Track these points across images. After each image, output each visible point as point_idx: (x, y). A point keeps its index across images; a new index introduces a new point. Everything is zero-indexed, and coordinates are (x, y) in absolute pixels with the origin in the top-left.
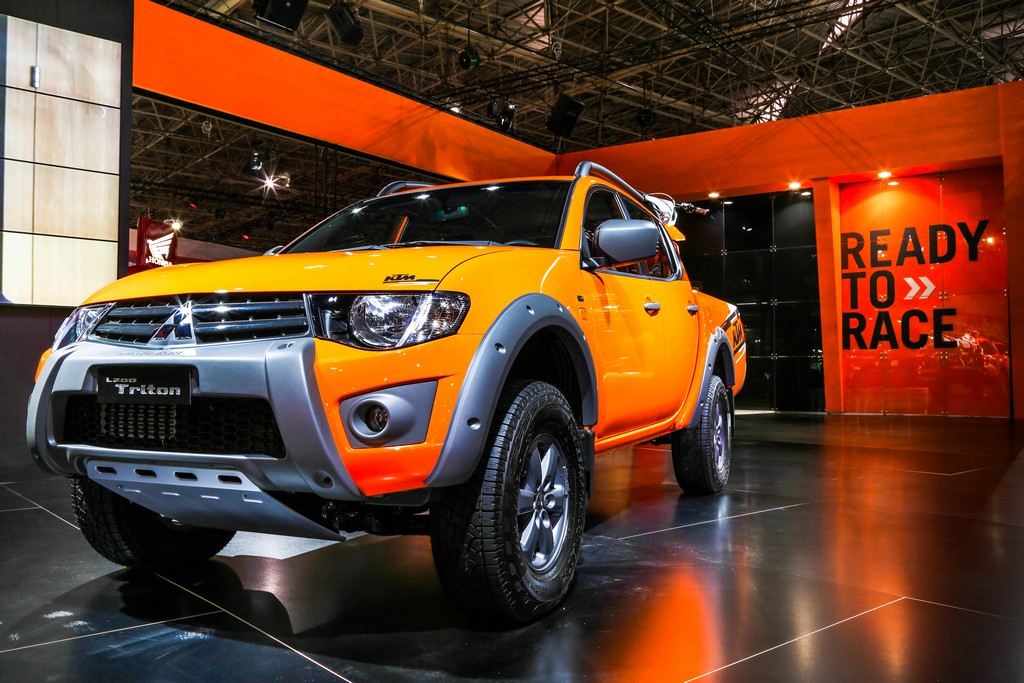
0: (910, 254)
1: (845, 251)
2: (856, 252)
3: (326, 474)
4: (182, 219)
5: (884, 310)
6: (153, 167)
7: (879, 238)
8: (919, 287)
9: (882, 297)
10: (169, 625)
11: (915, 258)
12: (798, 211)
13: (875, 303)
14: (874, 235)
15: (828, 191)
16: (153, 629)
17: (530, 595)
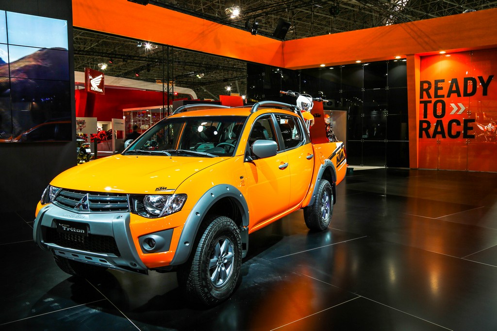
0: (454, 92)
1: (422, 90)
2: (427, 90)
3: (134, 263)
4: (106, 63)
5: (439, 119)
6: (91, 37)
7: (439, 83)
8: (457, 108)
9: (439, 113)
10: (87, 306)
11: (456, 94)
12: (400, 69)
13: (435, 115)
14: (437, 82)
15: (413, 60)
16: (81, 307)
17: (214, 297)
